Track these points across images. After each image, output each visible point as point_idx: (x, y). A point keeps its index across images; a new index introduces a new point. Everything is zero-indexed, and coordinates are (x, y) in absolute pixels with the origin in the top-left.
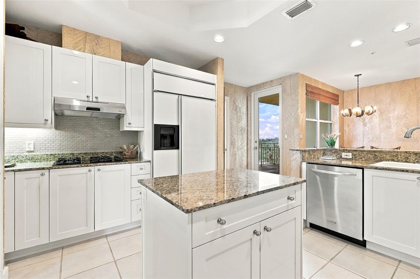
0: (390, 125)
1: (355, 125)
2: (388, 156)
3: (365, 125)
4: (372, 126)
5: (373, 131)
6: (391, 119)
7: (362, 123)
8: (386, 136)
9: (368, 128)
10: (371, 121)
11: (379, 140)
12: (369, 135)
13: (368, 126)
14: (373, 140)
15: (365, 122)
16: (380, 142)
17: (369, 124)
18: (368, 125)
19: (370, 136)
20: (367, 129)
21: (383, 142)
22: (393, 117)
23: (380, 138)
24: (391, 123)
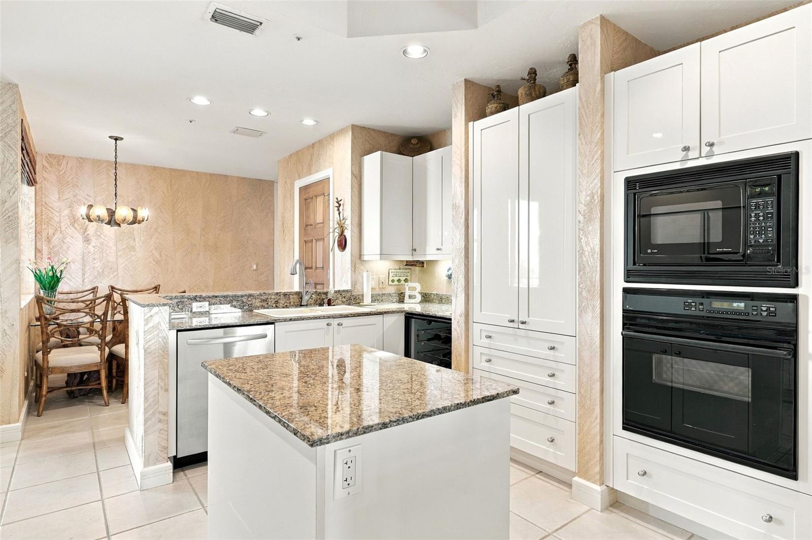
0: (134, 244)
1: (65, 238)
2: (258, 301)
3: (87, 240)
4: (102, 244)
5: (104, 255)
6: (135, 232)
7: (81, 237)
8: (128, 266)
9: (94, 247)
10: (99, 233)
11: (115, 273)
12: (95, 262)
13: (93, 244)
14: (103, 273)
15: (88, 234)
16: (116, 277)
17: (96, 239)
18: (94, 241)
19: (97, 265)
20: (92, 250)
21: (122, 277)
22: (139, 231)
23: (117, 270)
24: (135, 240)
